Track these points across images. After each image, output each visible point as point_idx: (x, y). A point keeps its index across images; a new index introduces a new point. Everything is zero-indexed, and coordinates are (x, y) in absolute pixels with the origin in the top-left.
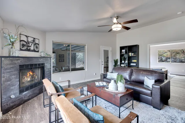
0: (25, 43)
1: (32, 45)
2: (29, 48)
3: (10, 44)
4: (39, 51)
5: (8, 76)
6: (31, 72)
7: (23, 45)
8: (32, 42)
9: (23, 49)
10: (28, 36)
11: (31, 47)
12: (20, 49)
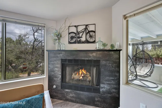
0: (74, 35)
1: (82, 35)
2: (79, 40)
3: (56, 40)
4: (95, 41)
5: (52, 67)
6: (84, 70)
7: (72, 38)
8: (83, 31)
9: (72, 41)
10: (78, 26)
11: (81, 37)
12: (69, 42)
